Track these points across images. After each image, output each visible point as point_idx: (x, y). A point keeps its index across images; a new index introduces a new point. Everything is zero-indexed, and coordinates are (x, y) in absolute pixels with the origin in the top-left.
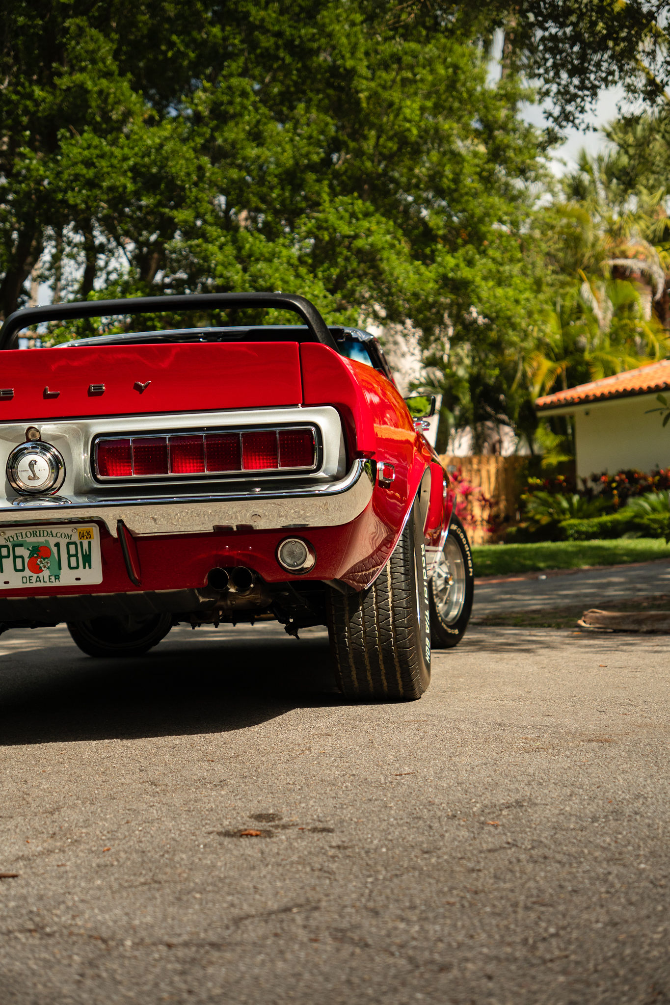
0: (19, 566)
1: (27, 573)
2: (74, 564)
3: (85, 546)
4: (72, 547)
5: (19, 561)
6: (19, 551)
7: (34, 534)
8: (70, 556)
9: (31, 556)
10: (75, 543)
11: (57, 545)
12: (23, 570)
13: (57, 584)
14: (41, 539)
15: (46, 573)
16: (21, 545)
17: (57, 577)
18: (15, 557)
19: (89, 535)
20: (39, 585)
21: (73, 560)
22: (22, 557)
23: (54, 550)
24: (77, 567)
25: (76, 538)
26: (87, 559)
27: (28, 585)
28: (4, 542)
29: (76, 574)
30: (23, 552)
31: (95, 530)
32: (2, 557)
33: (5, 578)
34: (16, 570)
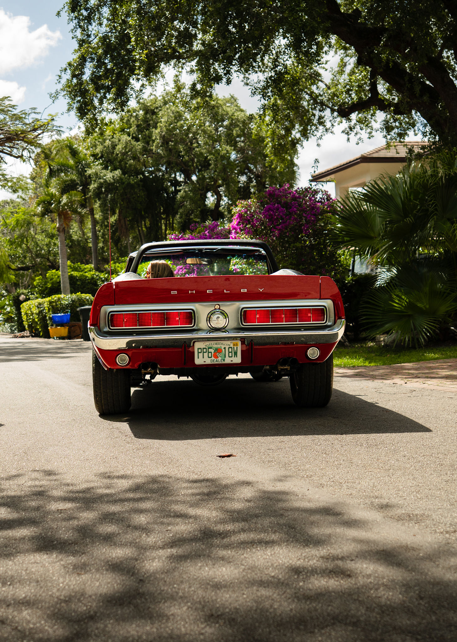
0: (210, 356)
1: (213, 358)
2: (230, 355)
3: (235, 349)
4: (230, 349)
5: (210, 354)
6: (210, 350)
7: (216, 344)
8: (229, 352)
9: (214, 352)
10: (231, 348)
11: (225, 348)
12: (211, 357)
13: (224, 363)
14: (219, 346)
15: (220, 359)
16: (211, 348)
17: (224, 360)
18: (209, 352)
19: (237, 345)
20: (217, 363)
21: (230, 354)
22: (211, 352)
23: (224, 350)
24: (232, 357)
25: (232, 346)
26: (236, 354)
27: (213, 363)
28: (205, 347)
29: (231, 359)
30: (212, 351)
31: (239, 343)
32: (204, 352)
33: (204, 360)
34: (209, 357)
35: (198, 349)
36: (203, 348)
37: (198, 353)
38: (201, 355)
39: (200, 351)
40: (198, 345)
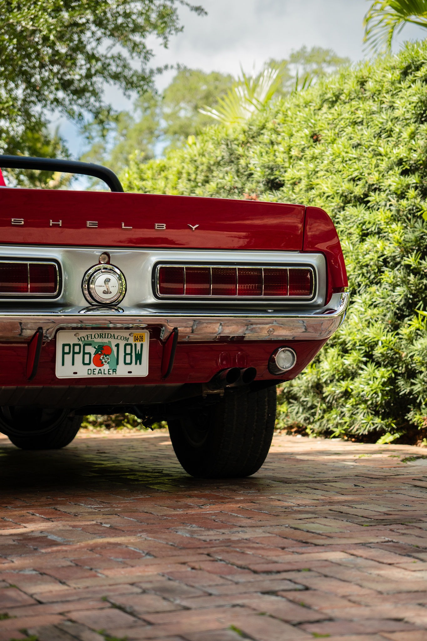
0: (87, 361)
1: (92, 366)
2: (128, 361)
3: (139, 348)
4: (128, 348)
5: (87, 357)
6: (89, 349)
7: (101, 336)
8: (126, 354)
9: (96, 353)
10: (131, 345)
11: (117, 346)
12: (89, 364)
13: (114, 375)
14: (106, 340)
15: (106, 367)
16: (90, 345)
17: (114, 371)
18: (84, 353)
19: (141, 339)
20: (100, 376)
21: (128, 357)
22: (89, 354)
23: (115, 349)
24: (130, 364)
25: (131, 341)
26: (139, 357)
27: (92, 376)
28: (77, 342)
29: (129, 368)
30: (91, 350)
31: (146, 335)
32: (74, 353)
33: (74, 369)
34: (84, 364)
35: (64, 345)
36: (74, 345)
37: (64, 353)
38: (68, 358)
39: (67, 349)
40: (63, 339)
